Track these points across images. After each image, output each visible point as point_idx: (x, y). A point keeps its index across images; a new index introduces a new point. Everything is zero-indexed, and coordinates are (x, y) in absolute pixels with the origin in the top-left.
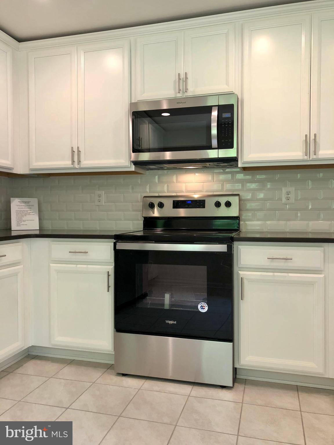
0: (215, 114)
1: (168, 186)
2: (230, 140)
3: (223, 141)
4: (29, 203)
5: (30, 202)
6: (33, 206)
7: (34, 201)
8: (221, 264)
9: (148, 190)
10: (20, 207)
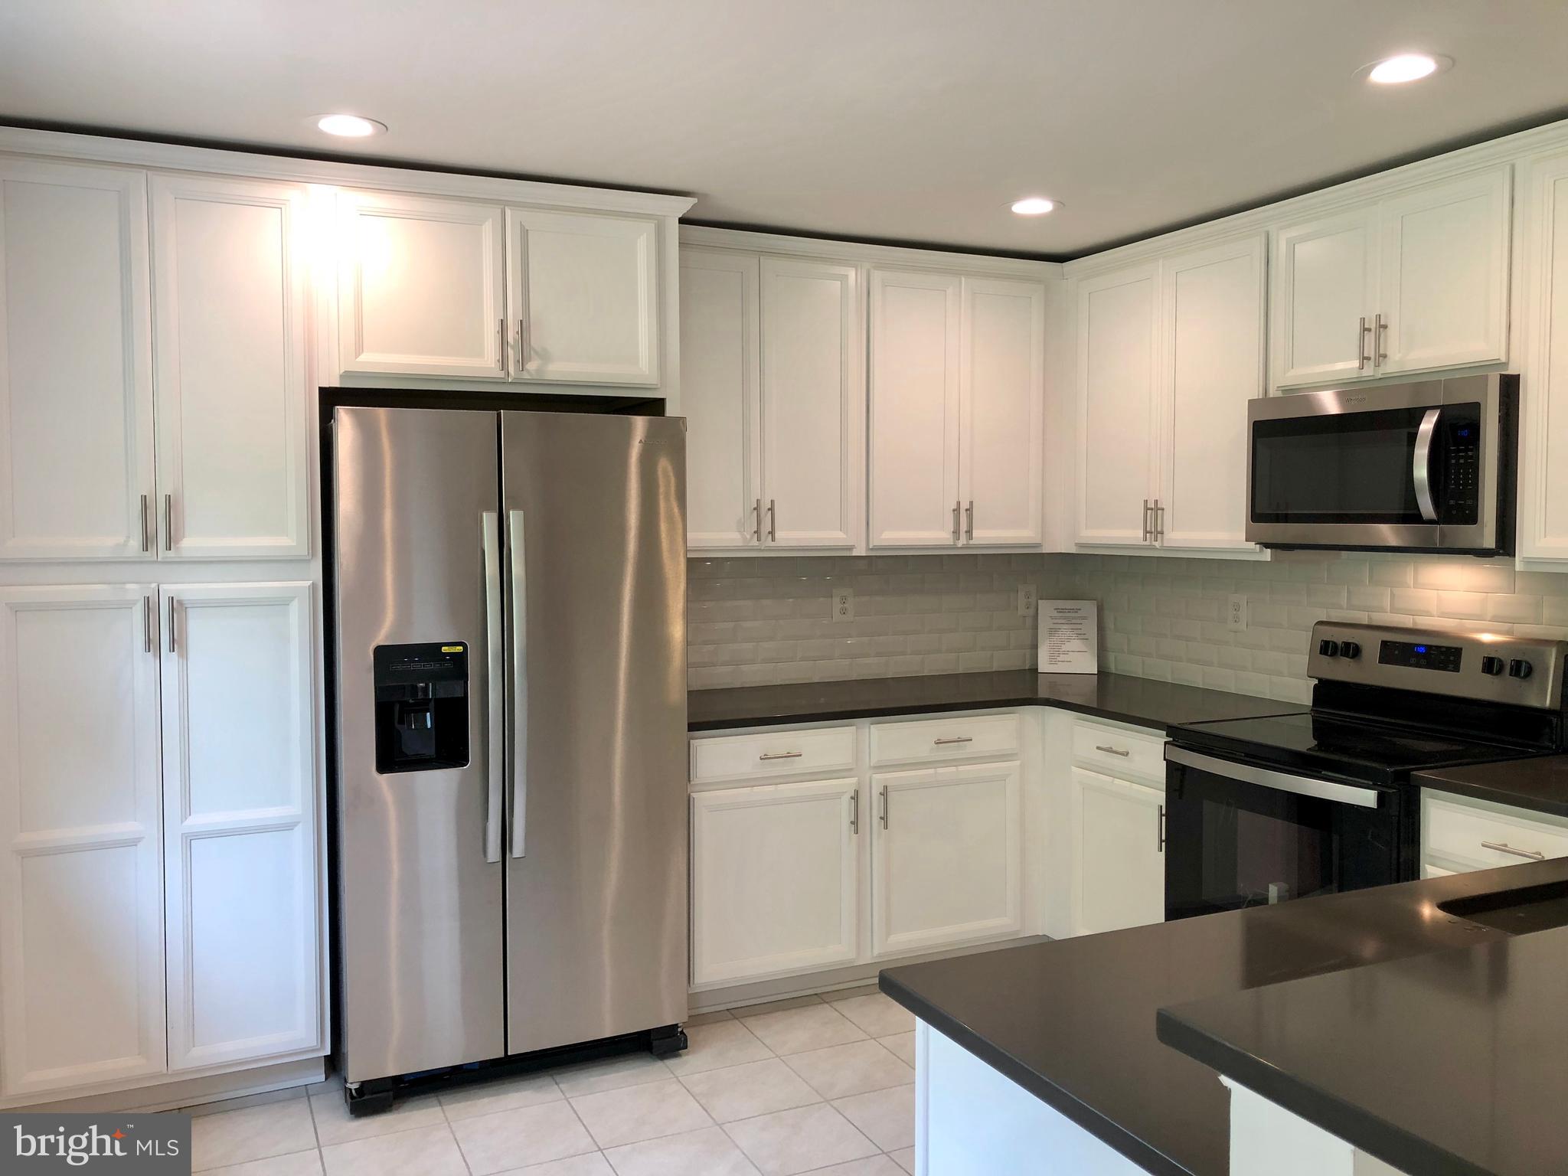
0: (1427, 426)
1: (1393, 595)
2: (1469, 502)
3: (1452, 502)
4: (1076, 612)
5: (1080, 609)
6: (1084, 618)
7: (1089, 609)
8: (1369, 837)
9: (1344, 602)
10: (1056, 621)
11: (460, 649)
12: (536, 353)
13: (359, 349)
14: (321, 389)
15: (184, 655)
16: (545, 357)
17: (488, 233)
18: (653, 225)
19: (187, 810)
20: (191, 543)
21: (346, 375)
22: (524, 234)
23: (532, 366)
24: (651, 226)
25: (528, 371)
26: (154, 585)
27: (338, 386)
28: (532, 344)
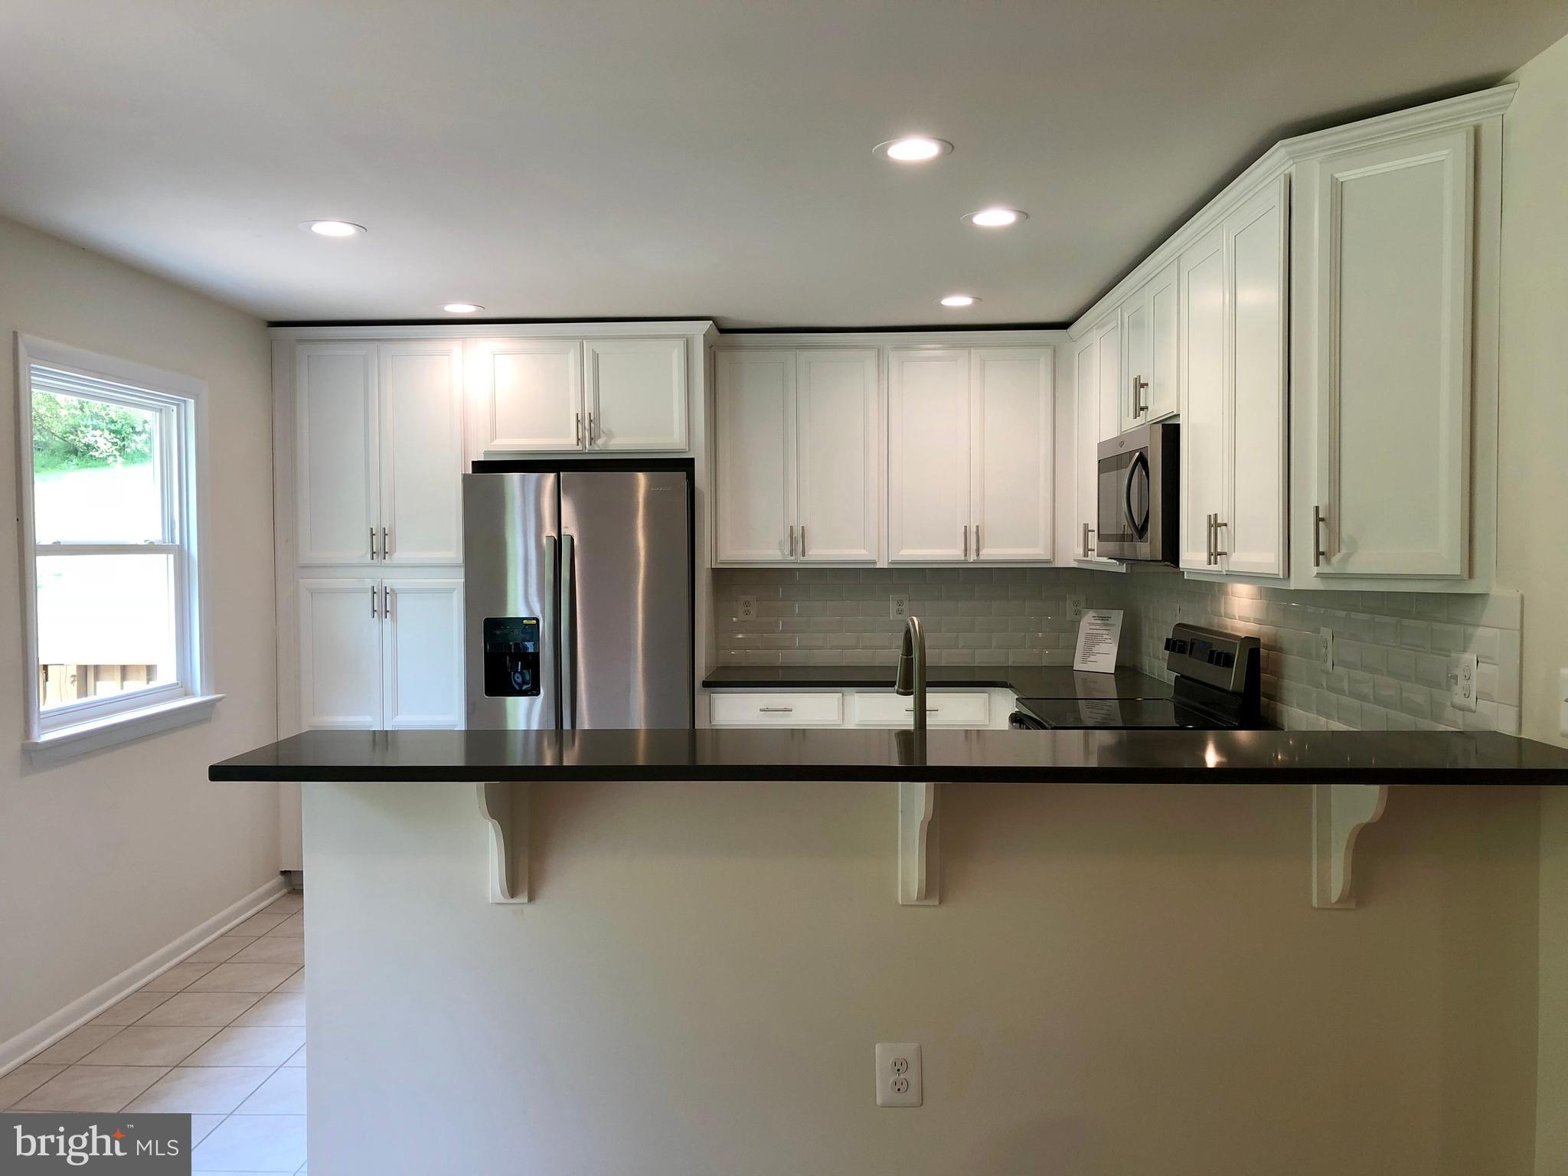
4: (1107, 620)
5: (1110, 617)
6: (1112, 625)
7: (1117, 617)
10: (1093, 627)
11: (534, 622)
12: (604, 432)
13: (494, 436)
14: (473, 462)
15: (394, 619)
16: (610, 435)
17: (572, 357)
18: (682, 342)
19: (396, 712)
20: (400, 556)
21: (486, 453)
22: (596, 357)
23: (600, 442)
24: (681, 343)
25: (598, 445)
26: (379, 580)
27: (483, 459)
28: (601, 426)
